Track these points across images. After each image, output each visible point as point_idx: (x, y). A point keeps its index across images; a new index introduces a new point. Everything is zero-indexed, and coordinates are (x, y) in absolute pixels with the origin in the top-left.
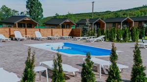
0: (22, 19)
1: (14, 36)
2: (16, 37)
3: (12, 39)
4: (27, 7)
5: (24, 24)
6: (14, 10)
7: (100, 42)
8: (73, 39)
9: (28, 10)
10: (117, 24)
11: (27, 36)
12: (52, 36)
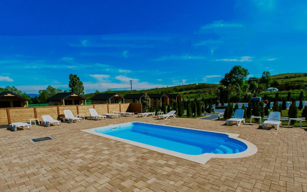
0: (68, 96)
1: (63, 116)
2: (67, 117)
3: (62, 121)
4: (70, 85)
5: (72, 101)
6: (58, 89)
7: (163, 120)
8: (137, 116)
9: (71, 89)
10: (157, 99)
11: (80, 115)
12: (108, 113)
